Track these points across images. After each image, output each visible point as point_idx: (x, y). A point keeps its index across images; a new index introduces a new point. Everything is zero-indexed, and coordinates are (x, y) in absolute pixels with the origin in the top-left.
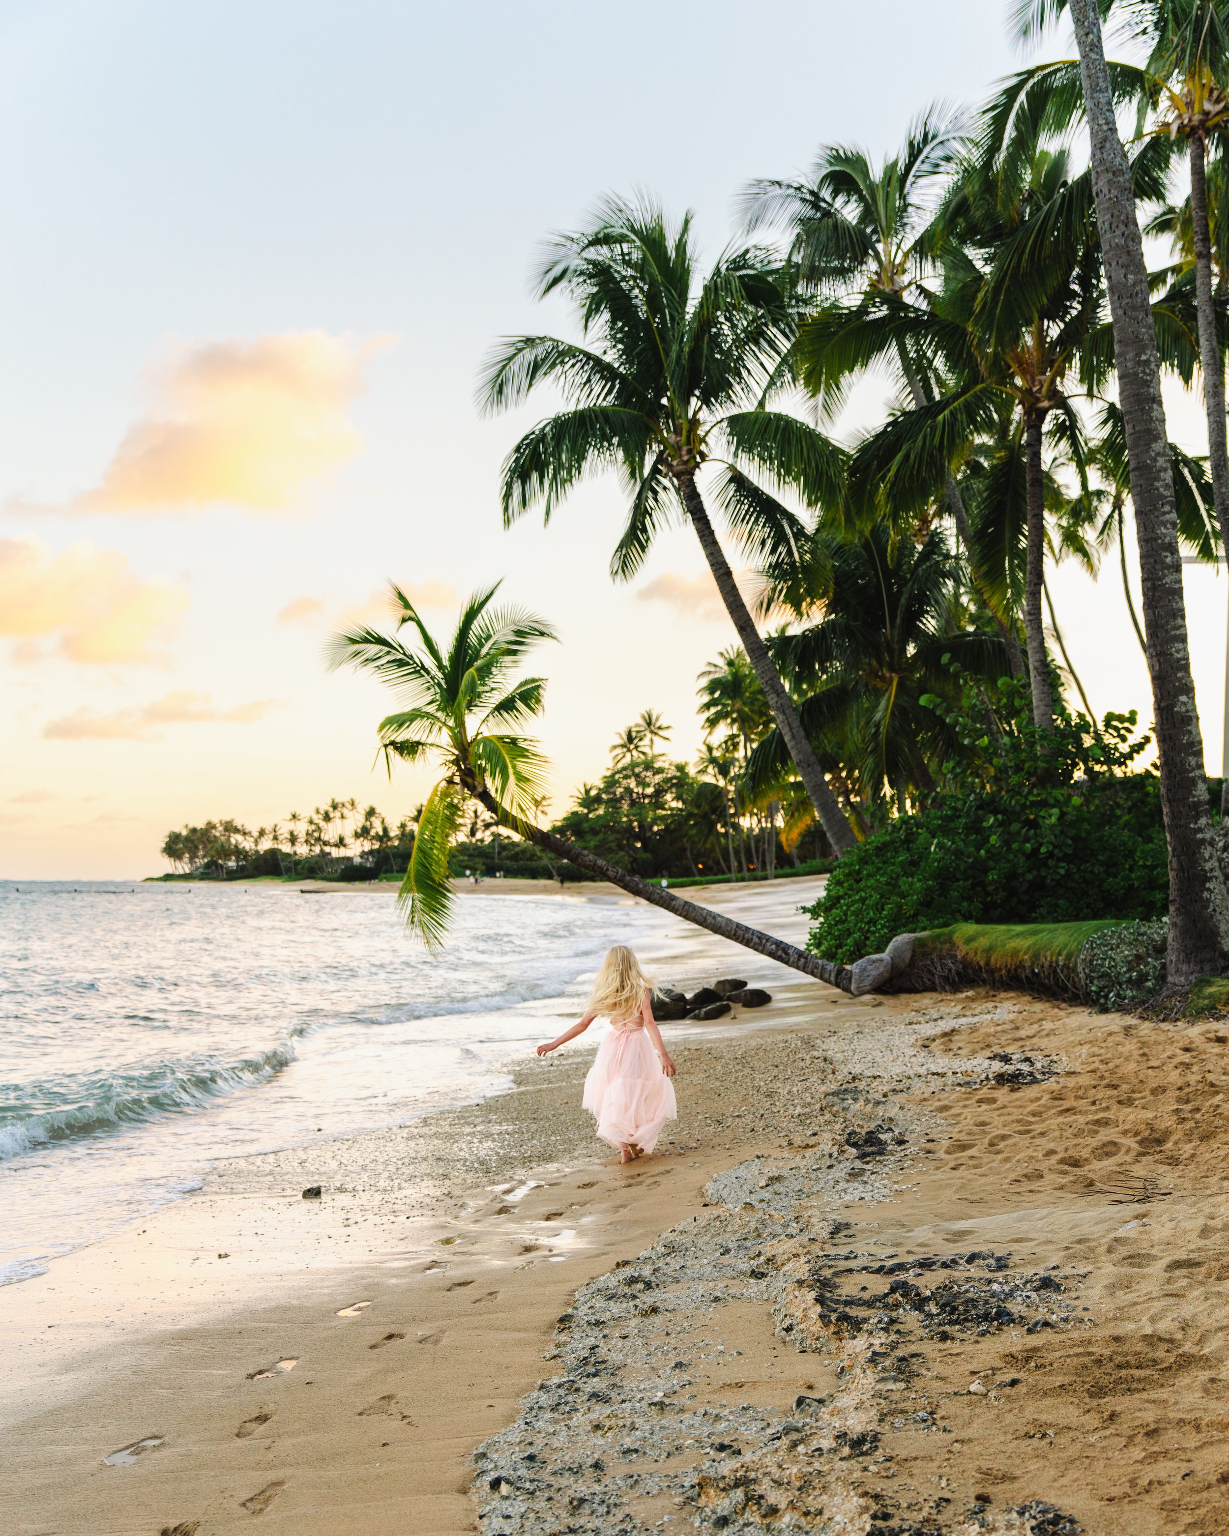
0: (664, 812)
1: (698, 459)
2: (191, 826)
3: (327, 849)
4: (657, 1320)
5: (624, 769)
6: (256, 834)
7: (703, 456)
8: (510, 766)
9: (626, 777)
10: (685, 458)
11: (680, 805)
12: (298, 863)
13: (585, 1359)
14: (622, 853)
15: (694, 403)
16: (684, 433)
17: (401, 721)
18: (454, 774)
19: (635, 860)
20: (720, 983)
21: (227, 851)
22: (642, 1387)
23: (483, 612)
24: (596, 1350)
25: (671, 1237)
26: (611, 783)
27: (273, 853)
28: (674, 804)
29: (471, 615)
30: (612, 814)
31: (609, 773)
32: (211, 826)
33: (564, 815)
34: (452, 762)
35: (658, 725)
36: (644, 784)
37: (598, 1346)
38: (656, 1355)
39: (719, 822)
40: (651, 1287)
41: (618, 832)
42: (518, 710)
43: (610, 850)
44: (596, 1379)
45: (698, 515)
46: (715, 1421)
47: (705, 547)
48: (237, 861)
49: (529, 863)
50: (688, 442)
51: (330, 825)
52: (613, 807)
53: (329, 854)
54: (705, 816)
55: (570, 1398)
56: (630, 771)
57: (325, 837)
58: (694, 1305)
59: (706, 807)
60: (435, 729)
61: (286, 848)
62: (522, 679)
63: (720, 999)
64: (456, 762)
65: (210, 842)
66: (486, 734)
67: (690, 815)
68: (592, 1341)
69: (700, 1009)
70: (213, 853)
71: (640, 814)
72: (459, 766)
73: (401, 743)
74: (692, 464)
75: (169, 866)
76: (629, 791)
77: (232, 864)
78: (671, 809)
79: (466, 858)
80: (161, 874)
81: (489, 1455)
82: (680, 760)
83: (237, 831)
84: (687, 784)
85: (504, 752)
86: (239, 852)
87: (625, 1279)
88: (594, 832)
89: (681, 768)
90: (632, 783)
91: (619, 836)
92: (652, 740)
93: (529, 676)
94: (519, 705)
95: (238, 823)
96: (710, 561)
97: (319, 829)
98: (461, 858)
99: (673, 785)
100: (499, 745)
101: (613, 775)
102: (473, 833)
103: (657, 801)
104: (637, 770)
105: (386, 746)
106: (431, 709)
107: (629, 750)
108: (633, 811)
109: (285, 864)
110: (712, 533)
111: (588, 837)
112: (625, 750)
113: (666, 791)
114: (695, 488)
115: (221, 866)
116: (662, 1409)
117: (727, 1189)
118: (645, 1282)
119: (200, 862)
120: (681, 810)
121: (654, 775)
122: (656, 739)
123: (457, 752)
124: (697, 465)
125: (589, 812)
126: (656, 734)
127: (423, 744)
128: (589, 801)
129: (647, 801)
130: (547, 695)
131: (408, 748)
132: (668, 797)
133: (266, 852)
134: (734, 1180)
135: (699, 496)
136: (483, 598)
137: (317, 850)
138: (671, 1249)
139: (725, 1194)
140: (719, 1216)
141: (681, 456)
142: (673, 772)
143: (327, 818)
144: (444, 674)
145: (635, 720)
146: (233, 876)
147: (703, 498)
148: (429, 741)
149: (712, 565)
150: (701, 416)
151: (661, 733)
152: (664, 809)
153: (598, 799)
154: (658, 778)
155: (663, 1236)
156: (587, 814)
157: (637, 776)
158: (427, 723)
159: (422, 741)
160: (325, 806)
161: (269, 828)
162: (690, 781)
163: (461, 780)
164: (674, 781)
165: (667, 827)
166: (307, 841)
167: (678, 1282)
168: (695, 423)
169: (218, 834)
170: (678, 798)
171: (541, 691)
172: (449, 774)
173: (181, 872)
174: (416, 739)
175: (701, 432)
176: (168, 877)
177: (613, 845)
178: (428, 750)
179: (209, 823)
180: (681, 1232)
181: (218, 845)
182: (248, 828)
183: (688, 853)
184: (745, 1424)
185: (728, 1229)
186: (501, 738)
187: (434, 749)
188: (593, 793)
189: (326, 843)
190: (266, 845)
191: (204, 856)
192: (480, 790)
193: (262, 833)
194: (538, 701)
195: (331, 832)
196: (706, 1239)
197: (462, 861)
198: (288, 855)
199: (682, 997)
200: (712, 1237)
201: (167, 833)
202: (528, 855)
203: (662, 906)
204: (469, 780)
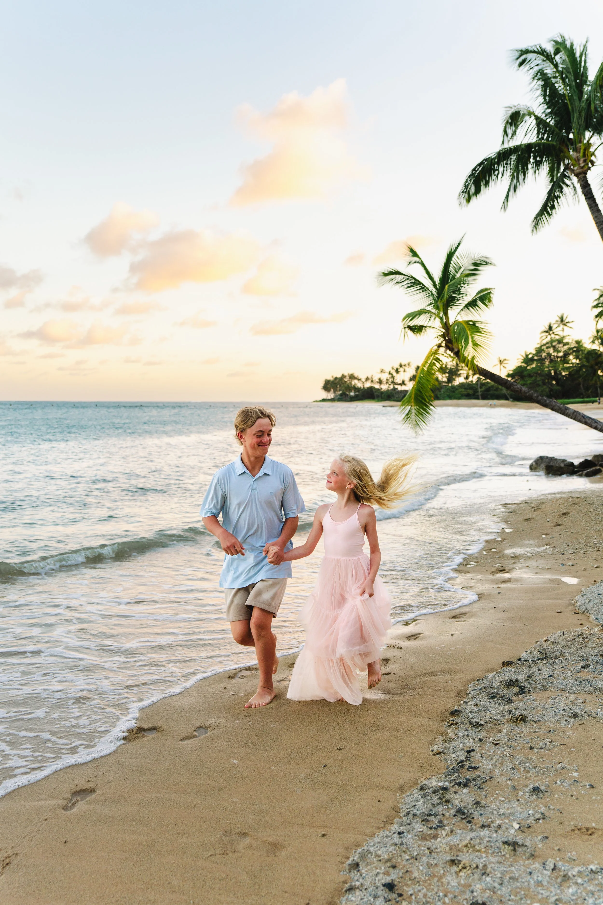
0: (568, 365)
1: (590, 165)
2: (335, 376)
3: (396, 386)
4: (524, 729)
5: (547, 343)
6: (364, 380)
7: (593, 163)
8: (470, 337)
9: (548, 348)
10: (582, 165)
11: (578, 361)
12: (382, 393)
13: (462, 762)
14: (545, 387)
15: (588, 134)
16: (582, 151)
17: (413, 316)
18: (442, 342)
19: (551, 390)
20: (596, 456)
21: (350, 388)
22: (502, 811)
23: (457, 253)
24: (472, 754)
25: (546, 645)
26: (539, 351)
27: (371, 389)
28: (574, 361)
29: (450, 256)
30: (539, 367)
31: (538, 346)
32: (344, 376)
33: (514, 367)
34: (441, 336)
35: (567, 321)
36: (556, 350)
37: (473, 750)
38: (519, 770)
39: (599, 369)
40: (524, 692)
41: (543, 376)
42: (478, 306)
43: (538, 385)
44: (465, 791)
45: (589, 196)
46: (563, 881)
47: (593, 213)
48: (355, 393)
49: (495, 392)
50: (584, 155)
51: (398, 375)
52: (540, 363)
53: (397, 389)
54: (592, 367)
55: (440, 809)
56: (551, 344)
57: (396, 381)
58: (556, 719)
59: (592, 362)
60: (433, 318)
61: (377, 386)
62: (480, 289)
63: (595, 465)
64: (443, 336)
65: (342, 383)
66: (460, 320)
67: (583, 366)
68: (470, 743)
69: (583, 471)
70: (343, 389)
71: (555, 367)
72: (444, 338)
73: (413, 326)
74: (586, 168)
75: (325, 395)
76: (549, 355)
77: (352, 394)
78: (573, 364)
79: (463, 390)
80: (321, 399)
81: (361, 868)
82: (578, 338)
83: (356, 378)
84: (582, 350)
85: (467, 329)
86: (356, 389)
87: (505, 682)
88: (530, 376)
89: (578, 342)
90: (551, 351)
91: (543, 378)
92: (563, 329)
93: (483, 287)
94: (479, 303)
95: (356, 375)
96: (595, 221)
97: (393, 377)
98: (460, 390)
99: (574, 351)
100: (465, 326)
101: (541, 346)
102: (467, 378)
103: (565, 360)
104: (554, 344)
105: (405, 328)
106: (430, 308)
107: (550, 334)
108: (552, 365)
109: (377, 393)
110: (597, 205)
111: (527, 379)
112: (547, 334)
113: (570, 354)
114: (587, 181)
115: (347, 395)
116: (514, 850)
117: (591, 603)
118: (520, 687)
119: (339, 393)
120: (578, 364)
121: (564, 346)
122: (565, 327)
123: (444, 331)
124: (589, 168)
125: (528, 366)
126: (566, 325)
127: (425, 327)
128: (528, 360)
129: (559, 360)
130: (494, 297)
131: (417, 329)
132: (571, 357)
133: (368, 388)
134: (597, 596)
135: (589, 185)
136: (456, 245)
137: (392, 387)
138: (545, 656)
139: (589, 606)
140: (582, 634)
141: (579, 164)
142: (574, 345)
143: (397, 371)
144: (437, 289)
145: (554, 319)
146: (352, 399)
147: (591, 187)
148: (429, 325)
149: (596, 223)
150: (591, 141)
151: (568, 324)
152: (568, 363)
153: (532, 360)
154: (566, 348)
155: (539, 644)
156: (526, 367)
157: (554, 347)
158: (427, 315)
159: (425, 325)
160: (397, 366)
161: (370, 377)
162: (584, 349)
163: (446, 345)
164: (575, 349)
165: (570, 372)
166: (387, 383)
167: (546, 690)
168: (589, 145)
169: (346, 380)
170: (577, 358)
171: (491, 295)
172: (440, 342)
173: (329, 398)
174: (421, 324)
175: (592, 150)
176: (324, 400)
177: (540, 383)
178: (428, 329)
179: (343, 375)
180: (553, 643)
181: (346, 385)
182: (360, 377)
183: (581, 386)
184: (593, 894)
185: (589, 645)
186: (467, 322)
187: (431, 329)
188: (530, 356)
189: (396, 384)
190: (368, 385)
191: (340, 390)
192: (456, 350)
193: (367, 379)
194: (490, 301)
195: (398, 379)
196: (572, 650)
197: (461, 391)
198: (378, 389)
199: (572, 464)
200: (576, 650)
201: (324, 380)
202: (495, 388)
203: (560, 413)
204: (450, 345)
